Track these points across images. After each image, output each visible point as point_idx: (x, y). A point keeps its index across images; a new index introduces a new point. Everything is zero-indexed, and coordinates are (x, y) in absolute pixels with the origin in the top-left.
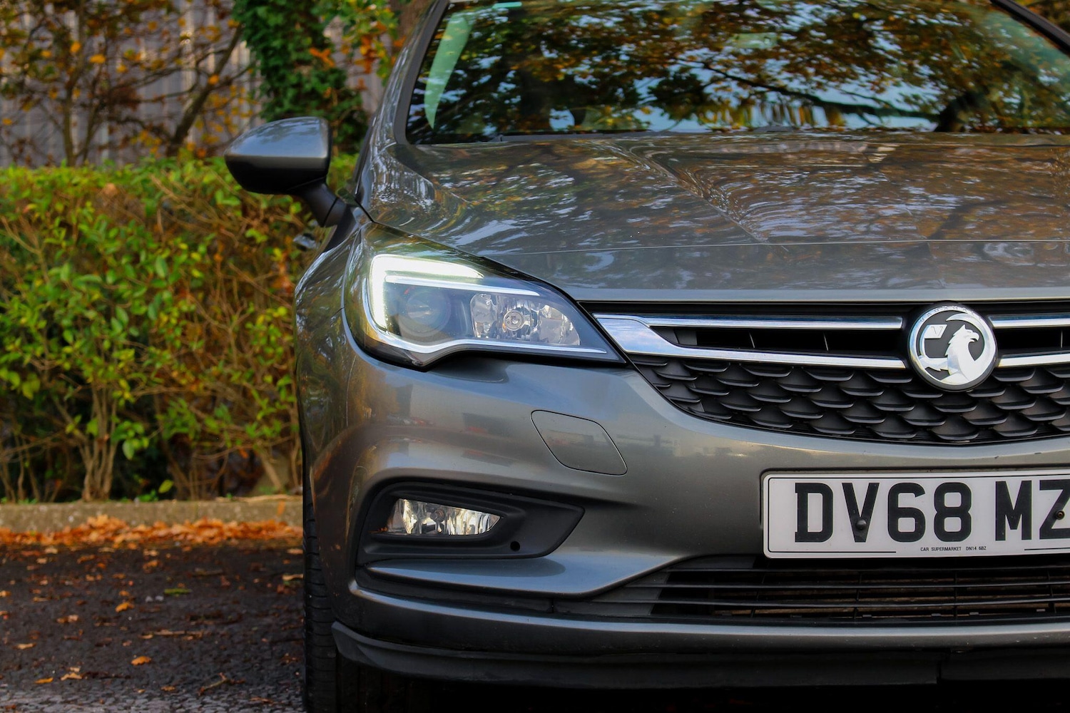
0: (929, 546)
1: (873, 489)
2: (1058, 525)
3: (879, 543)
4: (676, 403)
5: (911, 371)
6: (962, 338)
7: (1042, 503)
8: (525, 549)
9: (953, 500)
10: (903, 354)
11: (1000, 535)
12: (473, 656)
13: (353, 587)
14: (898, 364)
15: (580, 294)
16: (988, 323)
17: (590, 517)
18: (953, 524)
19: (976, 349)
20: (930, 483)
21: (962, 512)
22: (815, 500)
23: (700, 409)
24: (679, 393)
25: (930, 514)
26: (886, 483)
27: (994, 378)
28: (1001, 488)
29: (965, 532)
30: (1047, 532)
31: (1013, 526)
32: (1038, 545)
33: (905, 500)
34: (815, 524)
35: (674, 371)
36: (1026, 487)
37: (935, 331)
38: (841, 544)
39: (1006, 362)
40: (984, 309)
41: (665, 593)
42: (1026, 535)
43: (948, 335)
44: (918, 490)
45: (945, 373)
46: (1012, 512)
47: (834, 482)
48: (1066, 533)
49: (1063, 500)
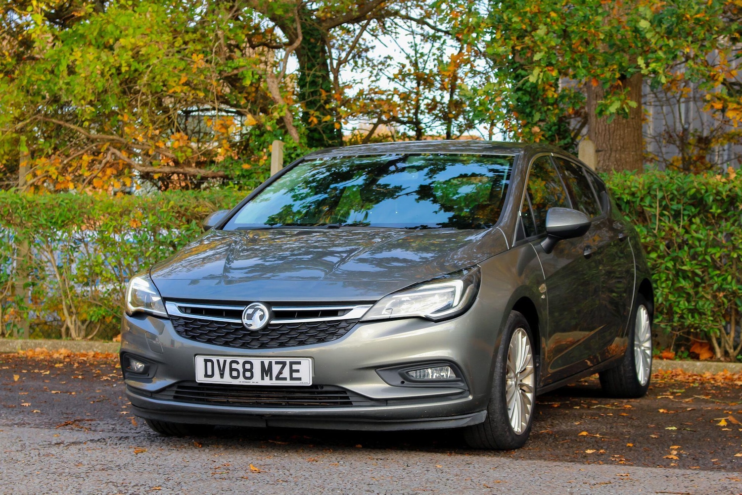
0: (241, 381)
1: (225, 361)
2: (281, 376)
3: (227, 380)
4: (178, 332)
5: (242, 324)
6: (259, 313)
7: (276, 369)
8: (149, 376)
9: (248, 366)
10: (241, 318)
11: (263, 379)
14: (239, 321)
15: (164, 295)
16: (269, 309)
18: (248, 374)
19: (262, 317)
20: (241, 360)
21: (251, 370)
22: (209, 364)
23: (184, 334)
24: (181, 329)
25: (241, 371)
26: (229, 360)
27: (267, 326)
28: (262, 363)
29: (252, 377)
30: (278, 378)
31: (267, 376)
32: (275, 383)
33: (234, 366)
34: (209, 373)
35: (182, 321)
36: (270, 363)
37: (250, 311)
38: (216, 379)
39: (273, 322)
40: (269, 304)
41: (177, 392)
42: (271, 379)
43: (254, 313)
44: (237, 363)
45: (251, 325)
46: (266, 371)
47: (214, 359)
48: (285, 379)
49: (283, 368)
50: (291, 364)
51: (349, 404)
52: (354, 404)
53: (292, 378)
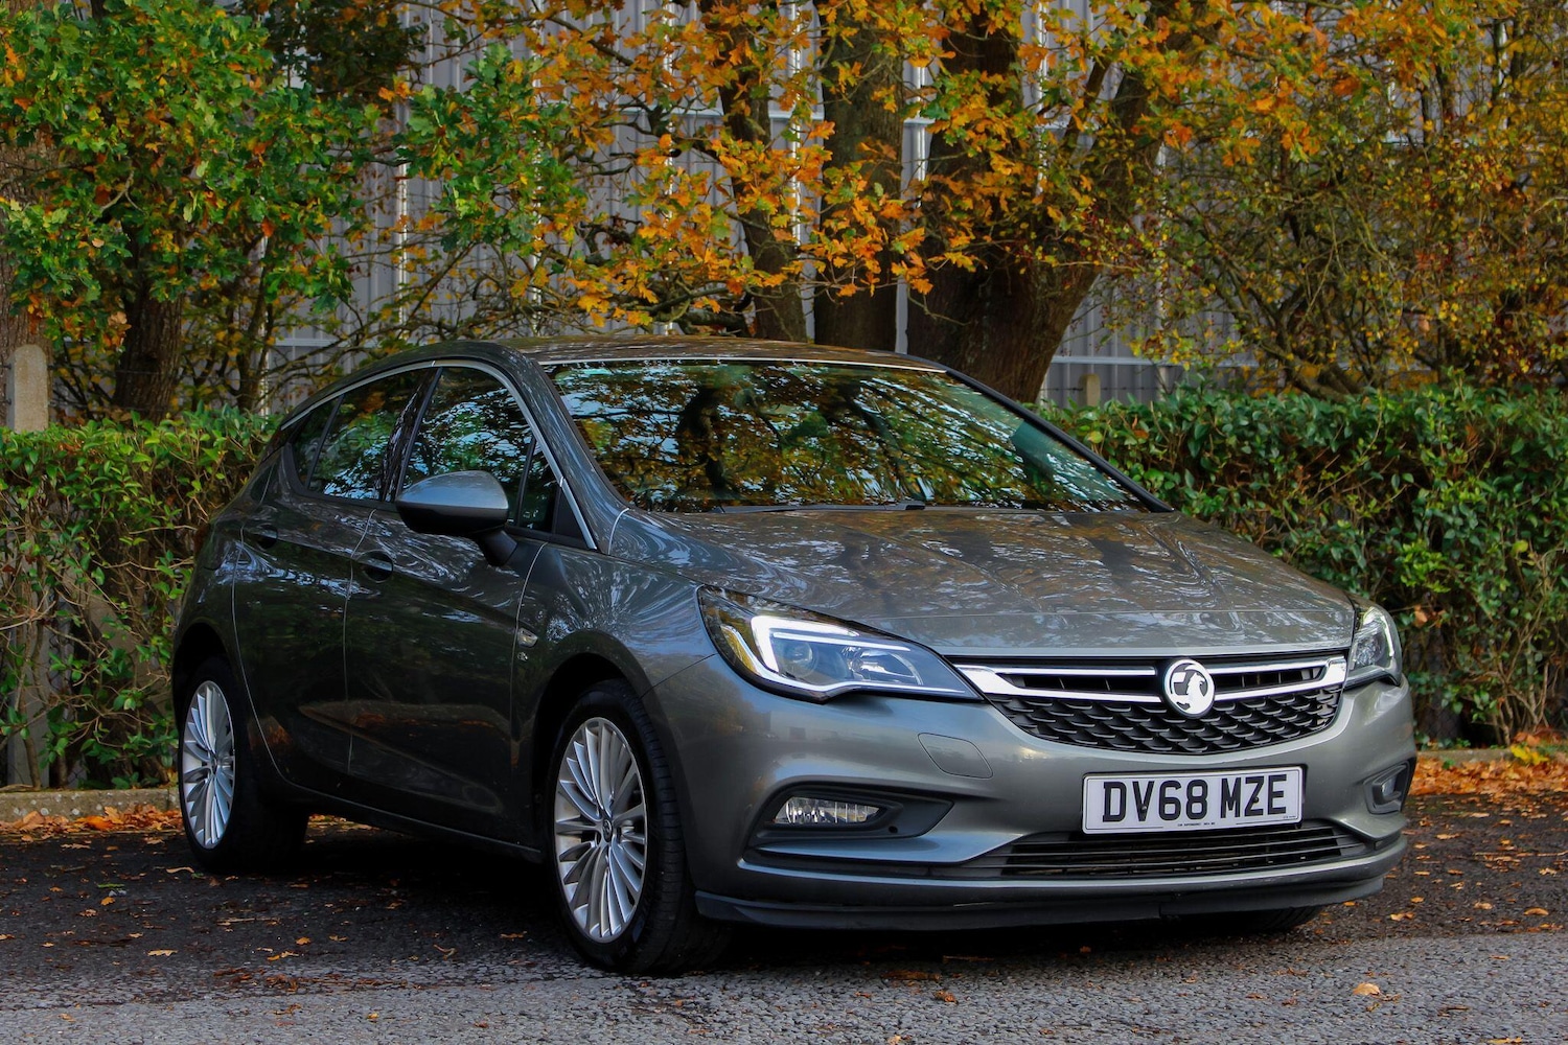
0: (1183, 824)
1: (1151, 785)
2: (1255, 807)
3: (1154, 823)
4: (1023, 728)
5: (1166, 703)
6: (1195, 681)
7: (1247, 791)
8: (902, 831)
9: (1197, 791)
10: (1160, 692)
11: (1223, 815)
12: (855, 909)
13: (741, 863)
14: (1157, 699)
15: (945, 651)
16: (1208, 671)
17: (958, 808)
18: (1197, 808)
19: (1204, 688)
20: (1184, 780)
21: (1202, 800)
22: (1116, 793)
23: (1036, 731)
24: (1022, 720)
25: (1184, 801)
26: (1159, 780)
27: (1213, 709)
28: (1225, 782)
29: (1204, 813)
31: (1231, 808)
32: (1244, 821)
33: (1170, 792)
34: (1115, 810)
35: (1014, 705)
36: (1238, 781)
37: (1180, 677)
38: (1131, 824)
39: (1220, 697)
40: (1206, 661)
41: (1010, 860)
42: (1237, 814)
43: (1187, 680)
44: (1177, 785)
45: (1187, 706)
46: (1230, 799)
47: (1128, 781)
48: (1259, 812)
49: (1257, 790)
50: (1273, 779)
51: (1335, 855)
52: (1344, 852)
53: (1272, 811)
